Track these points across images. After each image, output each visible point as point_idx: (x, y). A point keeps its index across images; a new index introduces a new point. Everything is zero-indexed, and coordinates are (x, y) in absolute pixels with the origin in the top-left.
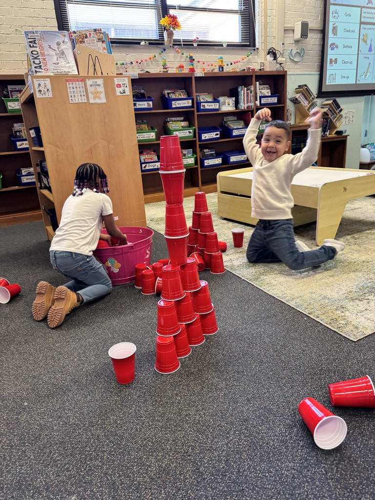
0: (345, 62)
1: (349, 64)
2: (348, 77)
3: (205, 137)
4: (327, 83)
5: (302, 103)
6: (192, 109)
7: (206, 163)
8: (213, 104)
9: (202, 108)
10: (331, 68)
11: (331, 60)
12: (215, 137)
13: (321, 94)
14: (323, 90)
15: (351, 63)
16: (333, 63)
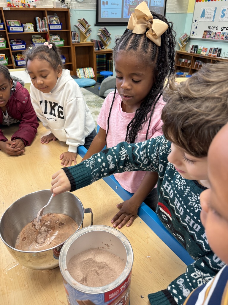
0: (113, 4)
1: (116, 5)
2: (116, 14)
3: (15, 48)
4: (102, 17)
5: (81, 29)
6: (4, 31)
7: (19, 63)
8: (19, 28)
9: (11, 30)
10: (104, 7)
11: (103, 2)
12: (22, 48)
13: (98, 24)
14: (99, 21)
15: (118, 5)
16: (105, 4)
